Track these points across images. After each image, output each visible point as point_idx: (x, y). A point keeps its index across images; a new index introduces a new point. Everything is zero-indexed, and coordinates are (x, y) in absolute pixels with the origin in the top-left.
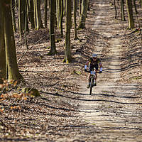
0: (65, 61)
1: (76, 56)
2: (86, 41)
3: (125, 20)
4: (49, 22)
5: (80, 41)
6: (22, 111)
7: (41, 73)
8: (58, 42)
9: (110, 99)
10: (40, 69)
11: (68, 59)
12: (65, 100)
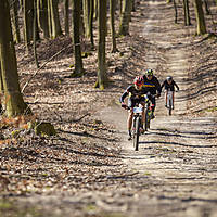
0: (98, 86)
1: (115, 77)
2: (130, 54)
3: (190, 24)
4: (71, 30)
5: (122, 54)
6: (26, 158)
7: (61, 105)
8: (86, 56)
9: (172, 139)
10: (58, 99)
11: (103, 83)
12: (99, 142)
